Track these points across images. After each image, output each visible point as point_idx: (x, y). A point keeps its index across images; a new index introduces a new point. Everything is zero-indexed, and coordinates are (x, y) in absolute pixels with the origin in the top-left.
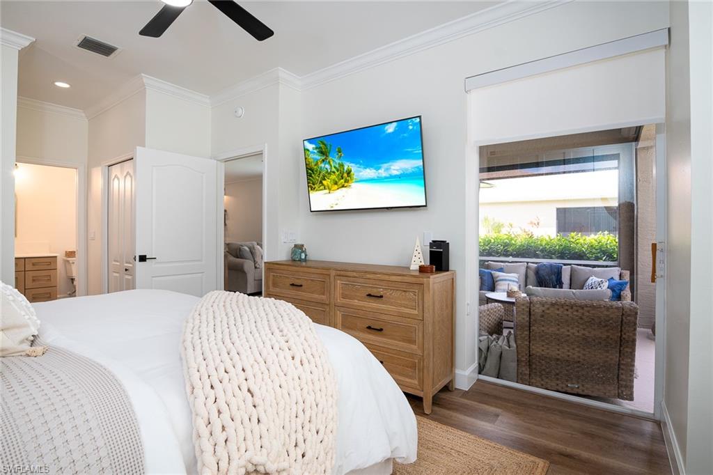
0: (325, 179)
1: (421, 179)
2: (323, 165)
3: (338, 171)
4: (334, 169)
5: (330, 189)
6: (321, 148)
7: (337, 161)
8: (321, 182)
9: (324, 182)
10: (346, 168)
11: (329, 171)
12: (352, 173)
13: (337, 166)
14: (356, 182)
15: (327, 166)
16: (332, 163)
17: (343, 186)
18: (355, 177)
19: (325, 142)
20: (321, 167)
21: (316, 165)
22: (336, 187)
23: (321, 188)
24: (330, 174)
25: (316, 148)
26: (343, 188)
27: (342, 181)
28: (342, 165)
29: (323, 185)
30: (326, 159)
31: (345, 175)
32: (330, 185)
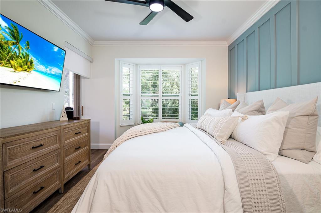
0: (13, 60)
1: (60, 79)
2: (13, 47)
3: (24, 58)
4: (21, 55)
5: (15, 69)
6: (13, 31)
7: (25, 51)
8: (8, 60)
9: (11, 62)
10: (30, 59)
11: (18, 55)
12: (33, 64)
13: (24, 54)
14: (34, 70)
15: (16, 50)
16: (21, 49)
17: (26, 70)
18: (34, 67)
19: (18, 30)
20: (11, 48)
21: (6, 43)
22: (21, 69)
23: (8, 65)
24: (18, 57)
25: (9, 29)
26: (26, 72)
27: (26, 66)
28: (28, 56)
29: (10, 63)
30: (16, 43)
31: (29, 63)
32: (16, 66)
